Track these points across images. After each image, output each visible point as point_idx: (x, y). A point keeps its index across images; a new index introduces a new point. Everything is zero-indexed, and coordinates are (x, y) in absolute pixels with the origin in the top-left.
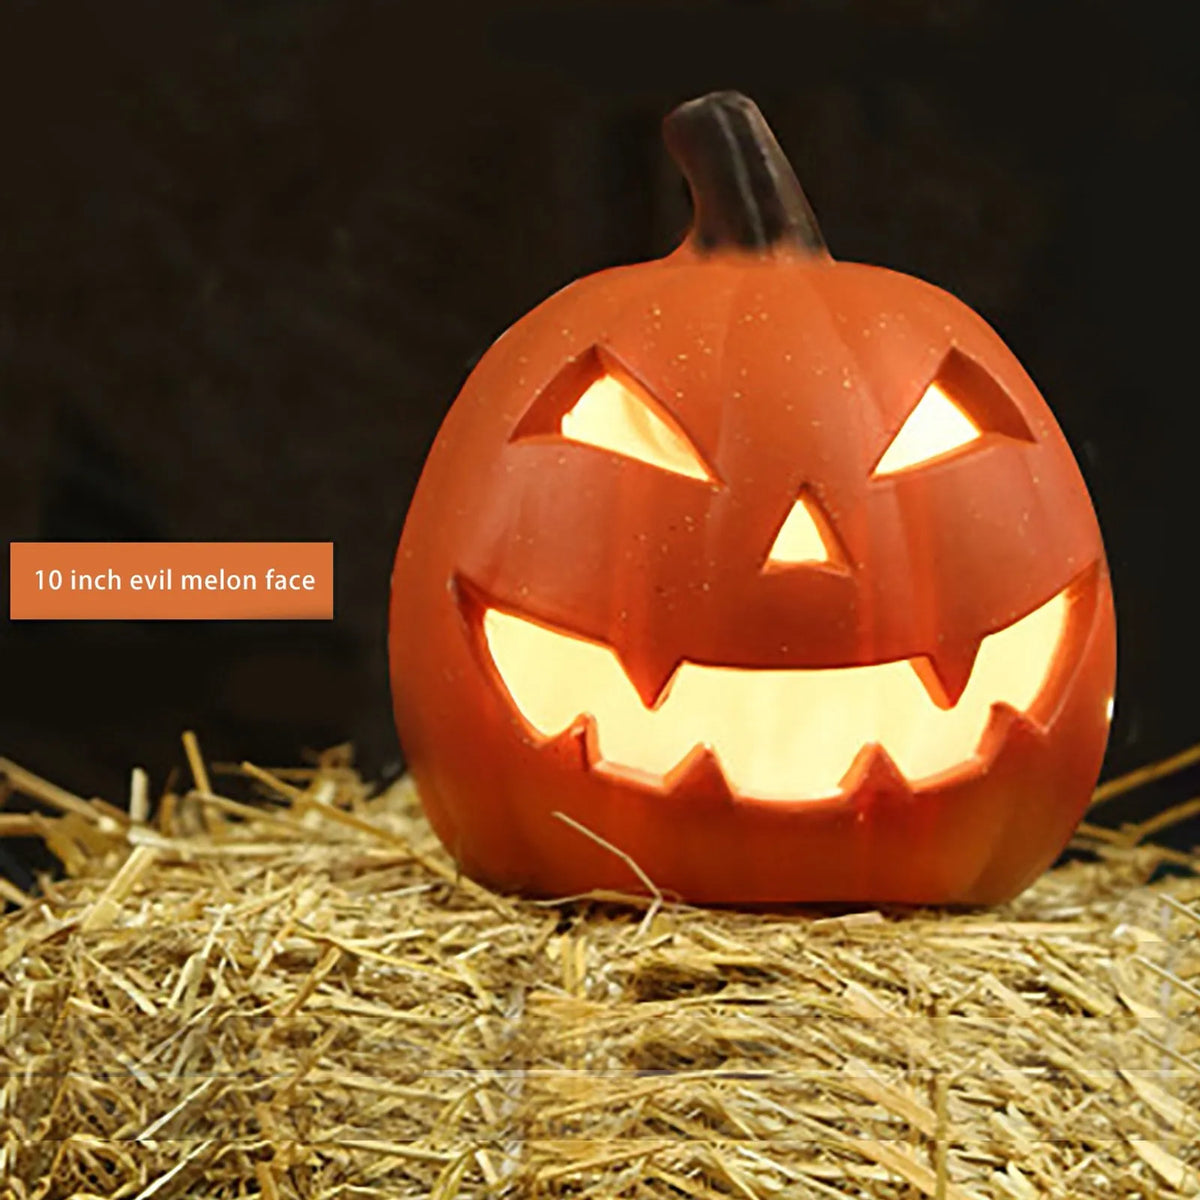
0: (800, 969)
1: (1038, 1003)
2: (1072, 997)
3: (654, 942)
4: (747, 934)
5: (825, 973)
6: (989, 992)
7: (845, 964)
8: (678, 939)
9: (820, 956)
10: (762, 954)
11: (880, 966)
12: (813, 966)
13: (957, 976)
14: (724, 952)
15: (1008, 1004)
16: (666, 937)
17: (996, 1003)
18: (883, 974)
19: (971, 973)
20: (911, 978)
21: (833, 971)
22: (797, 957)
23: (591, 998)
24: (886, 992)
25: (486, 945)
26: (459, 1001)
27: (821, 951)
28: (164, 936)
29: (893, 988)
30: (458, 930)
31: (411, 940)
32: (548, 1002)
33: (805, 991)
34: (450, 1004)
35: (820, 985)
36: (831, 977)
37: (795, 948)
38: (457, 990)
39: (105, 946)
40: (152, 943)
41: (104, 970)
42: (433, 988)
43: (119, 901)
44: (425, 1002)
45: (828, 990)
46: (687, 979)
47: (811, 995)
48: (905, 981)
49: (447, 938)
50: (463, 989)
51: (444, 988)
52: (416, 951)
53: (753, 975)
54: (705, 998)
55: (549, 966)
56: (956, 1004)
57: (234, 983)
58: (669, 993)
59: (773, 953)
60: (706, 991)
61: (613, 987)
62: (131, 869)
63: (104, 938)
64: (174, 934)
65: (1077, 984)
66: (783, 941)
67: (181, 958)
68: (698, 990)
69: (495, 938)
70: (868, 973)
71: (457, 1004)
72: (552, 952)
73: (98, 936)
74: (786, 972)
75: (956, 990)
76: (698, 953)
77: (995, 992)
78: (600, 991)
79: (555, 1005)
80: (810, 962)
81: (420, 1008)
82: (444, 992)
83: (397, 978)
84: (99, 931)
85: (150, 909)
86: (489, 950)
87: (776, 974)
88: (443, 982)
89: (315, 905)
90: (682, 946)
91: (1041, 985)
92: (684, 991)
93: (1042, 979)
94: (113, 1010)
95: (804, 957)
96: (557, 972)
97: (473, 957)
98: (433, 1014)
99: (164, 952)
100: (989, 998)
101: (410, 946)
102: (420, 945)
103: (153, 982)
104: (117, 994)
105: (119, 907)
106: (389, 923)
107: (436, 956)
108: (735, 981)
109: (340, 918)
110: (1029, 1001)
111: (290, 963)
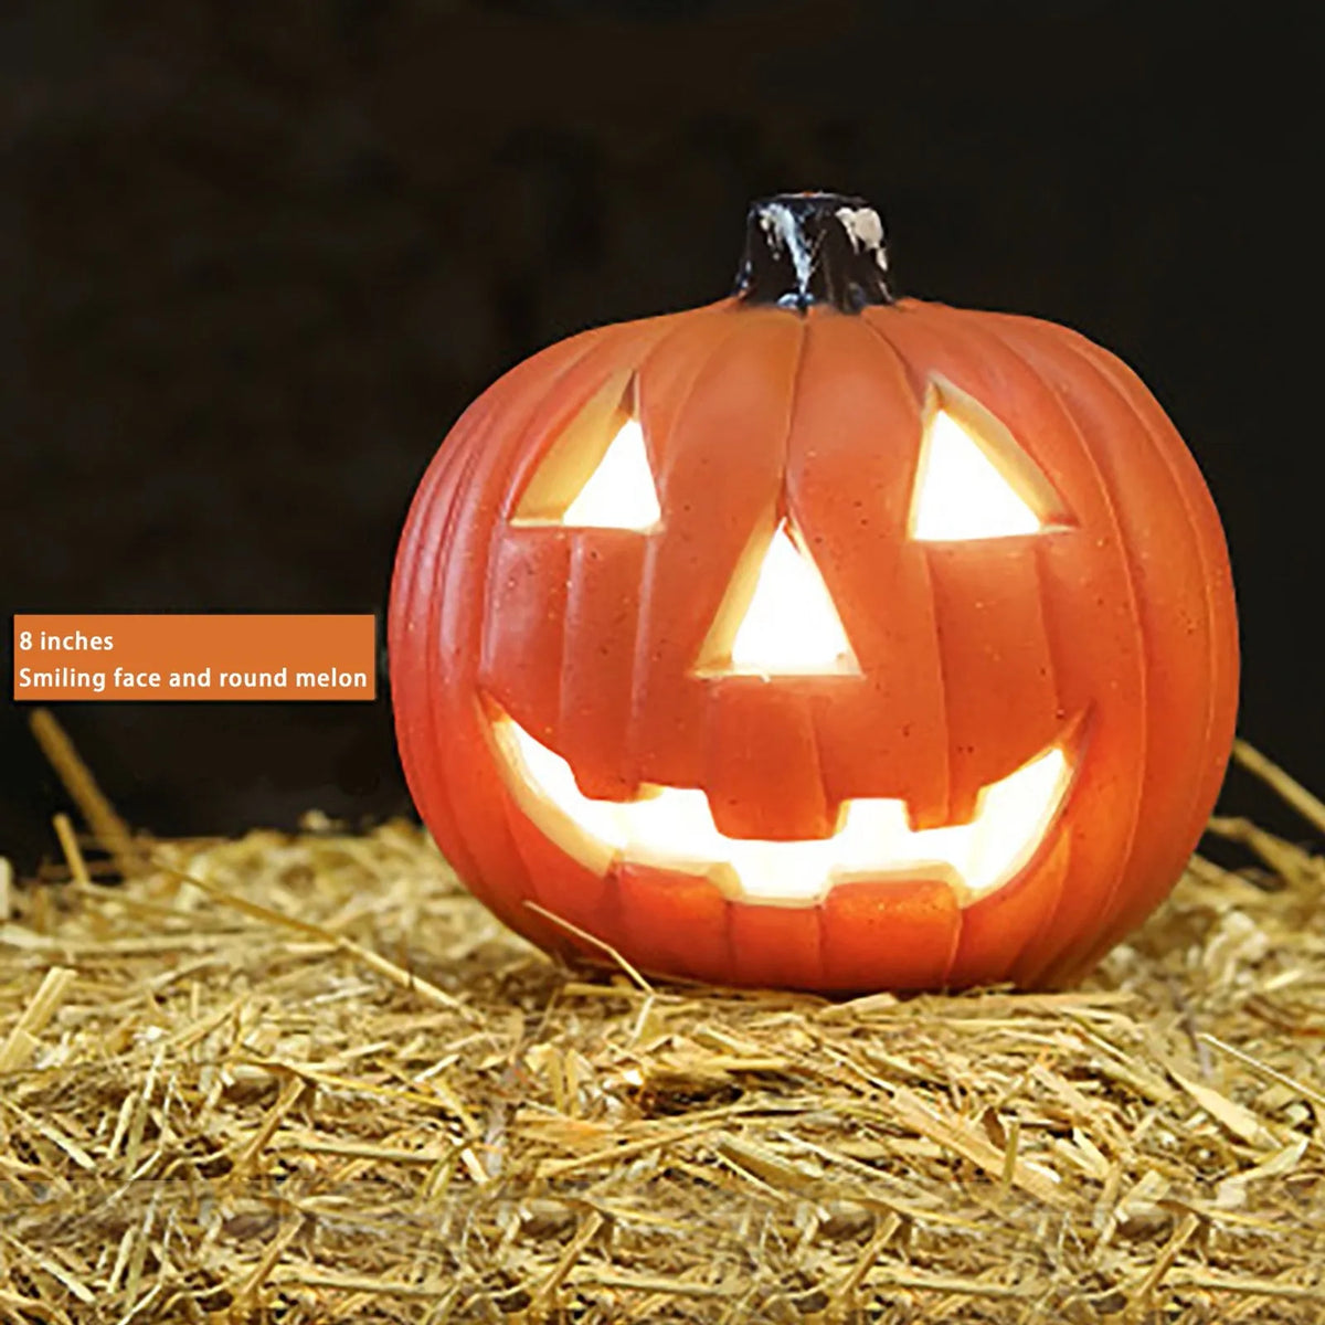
0: (823, 1069)
1: (1093, 1093)
2: (1131, 1085)
3: (652, 1046)
4: (753, 1029)
5: (852, 1071)
6: (1039, 1083)
7: (872, 1061)
8: (678, 1041)
9: (844, 1054)
10: (780, 1054)
11: (913, 1061)
12: (837, 1064)
13: (999, 1068)
14: (737, 1056)
15: (1062, 1097)
16: (662, 1039)
17: (1047, 1096)
18: (916, 1070)
19: (1015, 1062)
20: (951, 1072)
21: (859, 1070)
22: (816, 1055)
23: (586, 1117)
24: (924, 1092)
25: (454, 1058)
26: (434, 1125)
27: (843, 1046)
28: (93, 1074)
29: (931, 1086)
30: (420, 1040)
31: (368, 1056)
32: (542, 1124)
33: (835, 1096)
34: (423, 1130)
35: (849, 1087)
36: (860, 1077)
37: (813, 1045)
38: (429, 1113)
39: (24, 1090)
40: (80, 1082)
41: (26, 1116)
42: (402, 1114)
43: (34, 1033)
44: (397, 1130)
45: (859, 1094)
46: (698, 1088)
47: (841, 1101)
48: (945, 1078)
49: (409, 1051)
50: (437, 1111)
51: (413, 1112)
52: (374, 1069)
53: (771, 1080)
54: (722, 1111)
55: (532, 1079)
56: (1005, 1101)
57: (179, 1124)
58: (679, 1107)
59: (792, 1053)
60: (722, 1101)
61: (612, 1101)
62: (47, 995)
63: (23, 1080)
64: (105, 1070)
65: (1130, 1068)
66: (798, 1038)
67: (116, 1098)
68: (712, 1102)
69: (463, 1049)
70: (900, 1070)
71: (431, 1129)
72: (533, 1062)
73: (16, 1078)
74: (810, 1075)
75: (1001, 1083)
76: (708, 1057)
77: (1046, 1084)
78: (598, 1107)
79: (548, 1128)
80: (832, 1061)
81: (392, 1137)
82: (416, 1118)
83: (360, 1104)
84: (15, 1072)
85: (71, 1042)
86: (457, 1063)
87: (797, 1077)
88: (413, 1106)
89: (257, 1022)
90: (683, 1049)
91: (1093, 1072)
92: (697, 1104)
93: (1094, 1064)
94: (44, 1166)
95: (825, 1055)
96: (543, 1088)
97: (442, 1072)
98: (407, 1145)
99: (94, 1091)
100: (1040, 1089)
101: (366, 1062)
102: (380, 1063)
103: (84, 1127)
104: (47, 1146)
105: (36, 1041)
106: (340, 1037)
107: (401, 1075)
108: (753, 1089)
109: (285, 1035)
110: (1080, 1090)
111: (239, 1095)
